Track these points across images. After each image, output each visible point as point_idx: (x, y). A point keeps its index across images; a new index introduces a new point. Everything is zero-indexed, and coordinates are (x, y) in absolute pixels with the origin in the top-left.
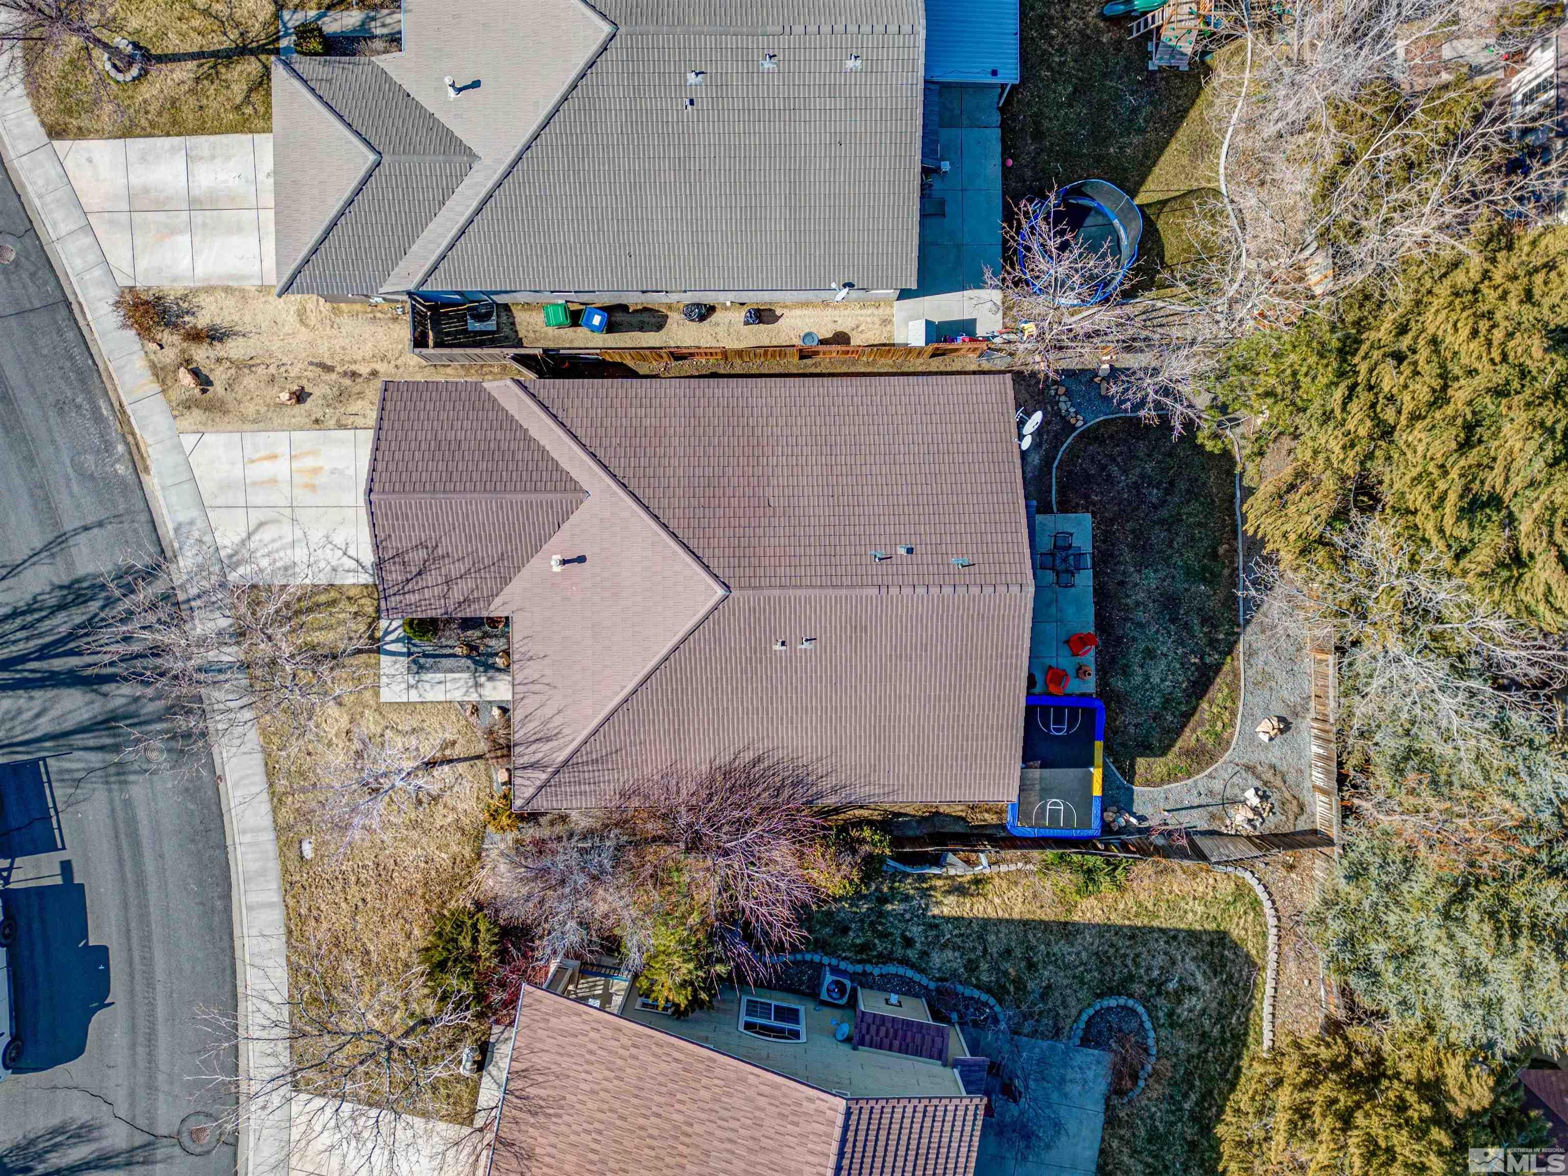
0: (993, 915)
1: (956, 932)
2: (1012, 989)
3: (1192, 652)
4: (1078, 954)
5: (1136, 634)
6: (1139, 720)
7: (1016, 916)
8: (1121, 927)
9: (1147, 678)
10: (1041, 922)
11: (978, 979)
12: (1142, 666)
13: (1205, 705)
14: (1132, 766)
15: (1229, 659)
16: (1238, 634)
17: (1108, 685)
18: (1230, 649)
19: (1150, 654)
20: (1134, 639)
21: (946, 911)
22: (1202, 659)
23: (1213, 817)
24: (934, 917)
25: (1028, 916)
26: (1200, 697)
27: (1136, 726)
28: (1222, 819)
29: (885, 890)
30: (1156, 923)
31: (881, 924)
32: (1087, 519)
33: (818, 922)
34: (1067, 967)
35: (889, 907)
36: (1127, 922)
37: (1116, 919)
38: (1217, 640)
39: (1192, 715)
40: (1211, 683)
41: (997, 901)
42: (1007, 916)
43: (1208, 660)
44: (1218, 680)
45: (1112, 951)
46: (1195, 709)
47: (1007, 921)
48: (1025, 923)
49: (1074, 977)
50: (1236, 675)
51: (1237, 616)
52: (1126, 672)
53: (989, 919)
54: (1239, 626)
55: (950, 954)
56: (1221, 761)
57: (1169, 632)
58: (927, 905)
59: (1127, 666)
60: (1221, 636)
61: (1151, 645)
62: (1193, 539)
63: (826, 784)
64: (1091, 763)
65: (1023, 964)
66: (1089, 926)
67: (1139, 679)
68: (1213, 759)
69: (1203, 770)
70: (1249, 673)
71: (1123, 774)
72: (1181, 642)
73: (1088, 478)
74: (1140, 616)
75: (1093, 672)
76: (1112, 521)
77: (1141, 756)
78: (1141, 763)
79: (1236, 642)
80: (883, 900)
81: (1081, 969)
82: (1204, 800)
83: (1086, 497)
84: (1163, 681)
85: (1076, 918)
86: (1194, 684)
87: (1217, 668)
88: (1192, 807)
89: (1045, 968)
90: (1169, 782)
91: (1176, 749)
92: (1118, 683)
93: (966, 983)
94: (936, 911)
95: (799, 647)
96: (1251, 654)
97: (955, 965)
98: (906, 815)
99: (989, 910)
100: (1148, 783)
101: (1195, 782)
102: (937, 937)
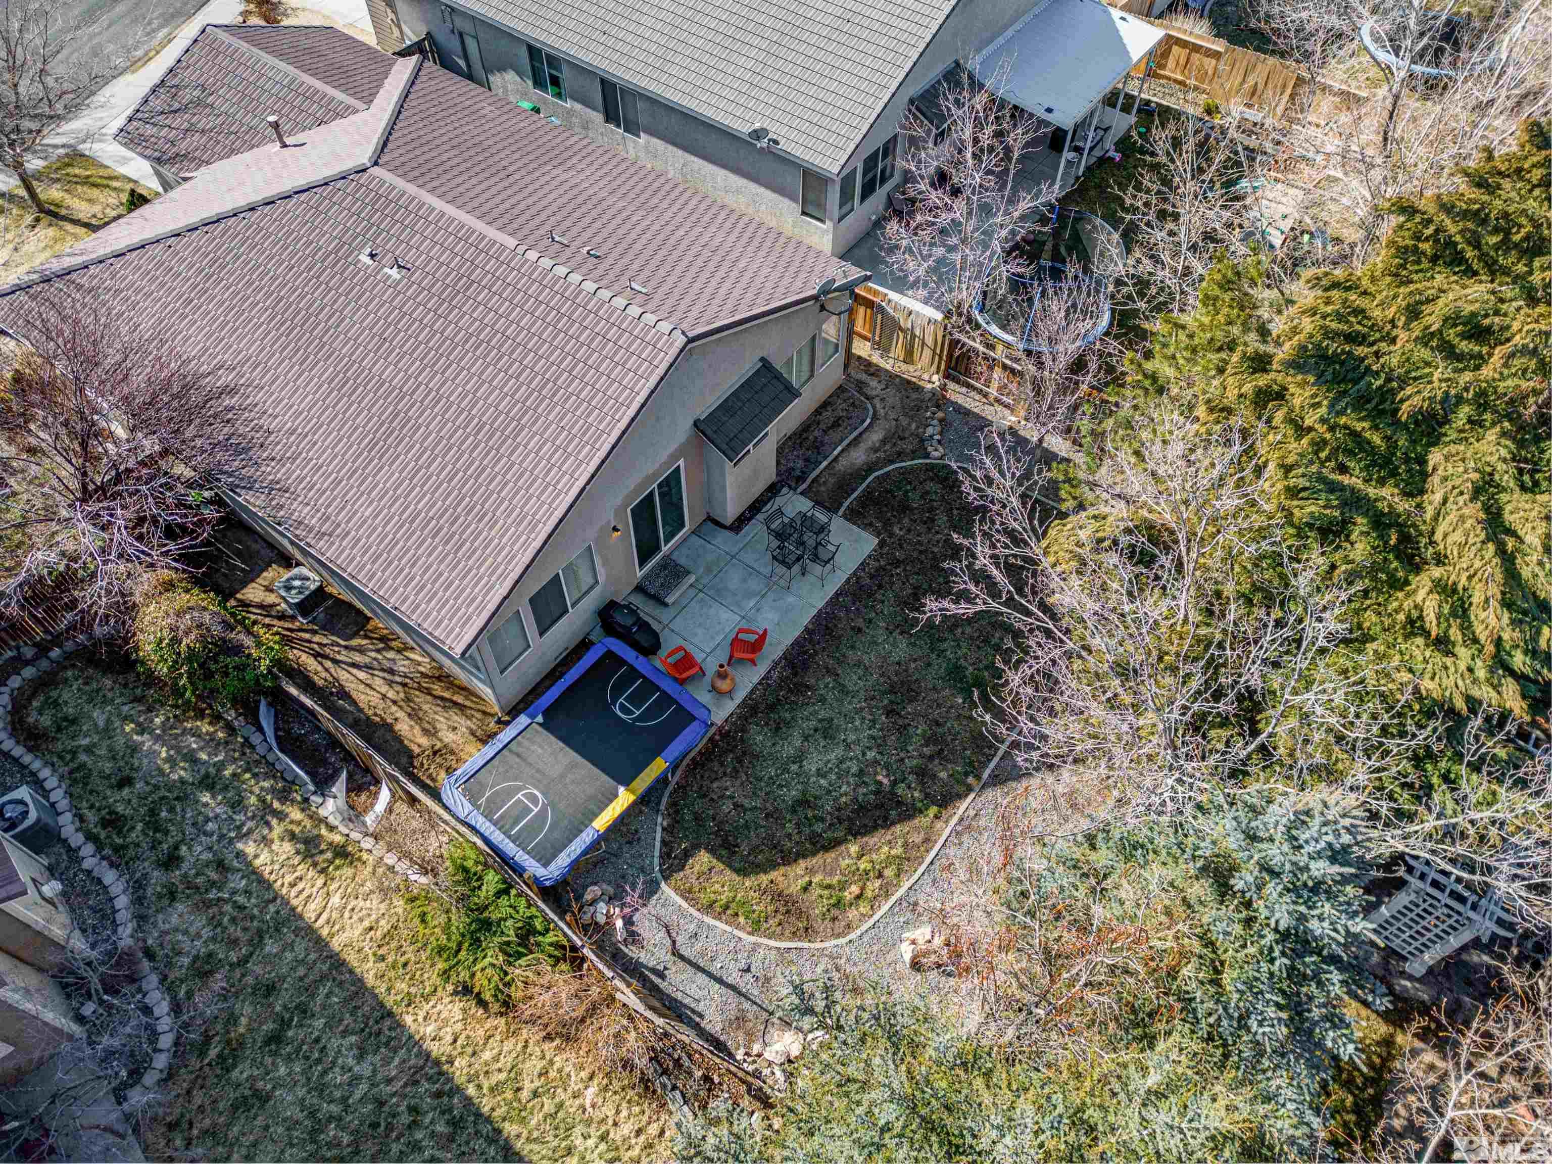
0: (310, 913)
1: (241, 899)
2: (213, 1053)
3: (887, 767)
4: (356, 1080)
5: (830, 696)
6: (746, 803)
7: (336, 944)
8: (458, 1090)
9: (799, 758)
10: (359, 981)
11: (189, 994)
12: (806, 738)
13: (854, 849)
14: (687, 854)
15: (933, 810)
16: (970, 789)
17: (743, 731)
18: (946, 800)
19: (827, 731)
20: (823, 700)
21: (263, 859)
22: (895, 783)
23: (740, 1020)
24: (240, 855)
25: (352, 958)
26: (856, 833)
27: (736, 805)
28: (750, 1037)
29: (227, 773)
30: (510, 1129)
31: (172, 810)
32: (868, 543)
33: (111, 749)
34: (321, 1089)
35: (206, 797)
36: (471, 1091)
37: (460, 1069)
38: (934, 776)
39: (826, 849)
40: (887, 827)
41: (336, 900)
42: (325, 932)
43: (901, 790)
44: (898, 829)
45: (406, 1119)
46: (836, 843)
47: (319, 939)
48: (338, 963)
49: (312, 1114)
50: (928, 841)
51: (984, 765)
52: (779, 729)
53: (301, 917)
54: (978, 777)
55: (199, 922)
56: (818, 945)
57: (874, 721)
58: (250, 832)
59: (788, 724)
60: (943, 775)
61: (838, 721)
62: (986, 641)
63: (270, 472)
64: (626, 782)
65: (269, 1026)
66: (414, 1043)
67: (788, 750)
68: (808, 932)
69: (780, 937)
70: (951, 851)
71: (666, 856)
72: (880, 745)
73: (905, 508)
74: (852, 680)
75: (738, 700)
76: (897, 563)
77: (712, 851)
78: (703, 859)
79: (961, 796)
80: (209, 782)
81: (335, 1109)
82: (746, 983)
83: (887, 524)
84: (820, 774)
85: (408, 1019)
86: (862, 809)
87: (909, 812)
88: (720, 981)
89: (289, 1059)
90: (718, 917)
91: (764, 879)
92: (758, 737)
93: (168, 986)
94: (249, 848)
95: (386, 270)
96: (966, 826)
97: (186, 946)
98: (354, 703)
99: (312, 906)
100: (687, 894)
101: (755, 947)
102: (213, 884)
